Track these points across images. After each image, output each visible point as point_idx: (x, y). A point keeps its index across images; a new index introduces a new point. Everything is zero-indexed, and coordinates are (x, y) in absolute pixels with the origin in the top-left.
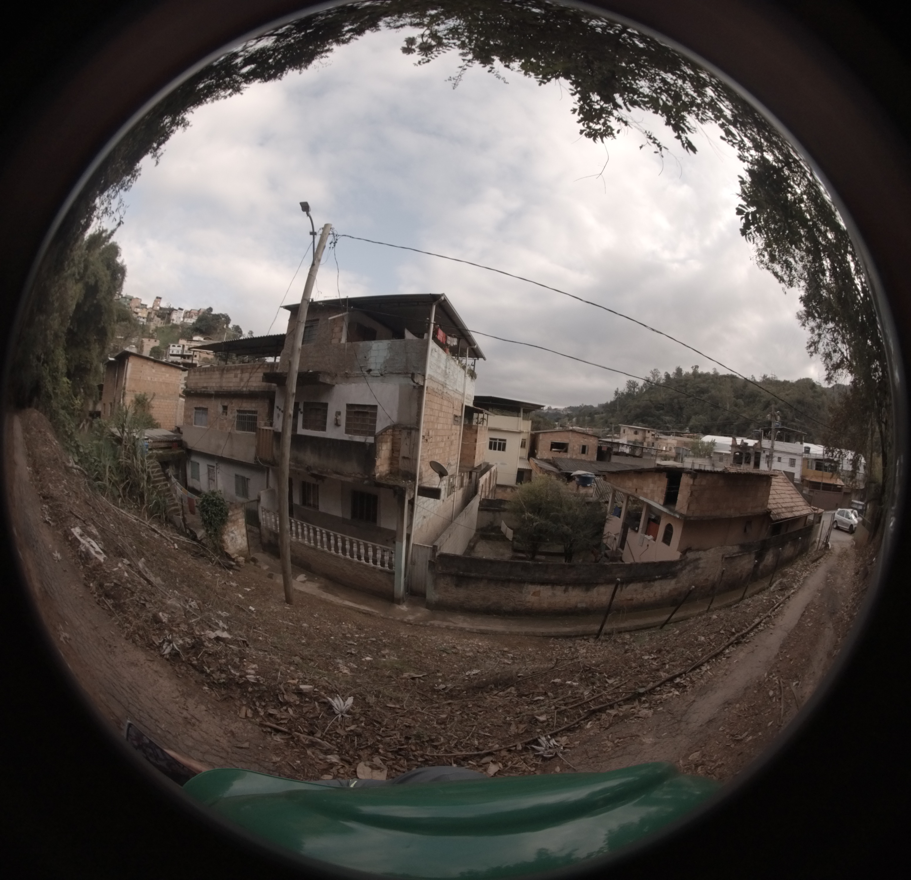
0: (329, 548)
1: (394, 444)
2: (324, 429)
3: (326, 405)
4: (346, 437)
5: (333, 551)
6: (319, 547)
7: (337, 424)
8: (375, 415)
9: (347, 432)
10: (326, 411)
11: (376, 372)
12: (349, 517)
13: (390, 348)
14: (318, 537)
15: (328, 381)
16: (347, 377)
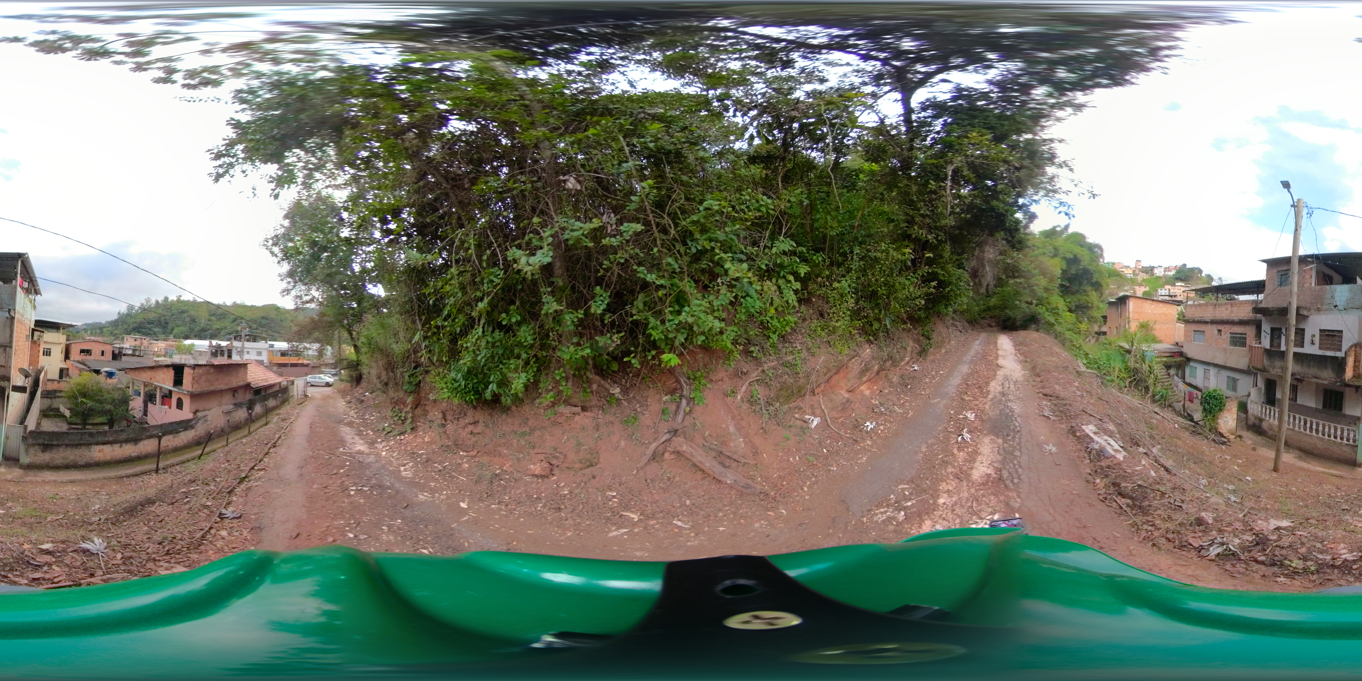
0: (1305, 430)
1: (1355, 356)
2: (1302, 346)
3: (1303, 330)
4: (1320, 353)
5: (1308, 432)
6: (1297, 428)
7: (1313, 343)
8: (1341, 337)
9: (1320, 348)
10: (1303, 335)
11: (1341, 307)
12: (1320, 407)
13: (1350, 291)
14: (1297, 422)
15: (1305, 313)
16: (1318, 310)
